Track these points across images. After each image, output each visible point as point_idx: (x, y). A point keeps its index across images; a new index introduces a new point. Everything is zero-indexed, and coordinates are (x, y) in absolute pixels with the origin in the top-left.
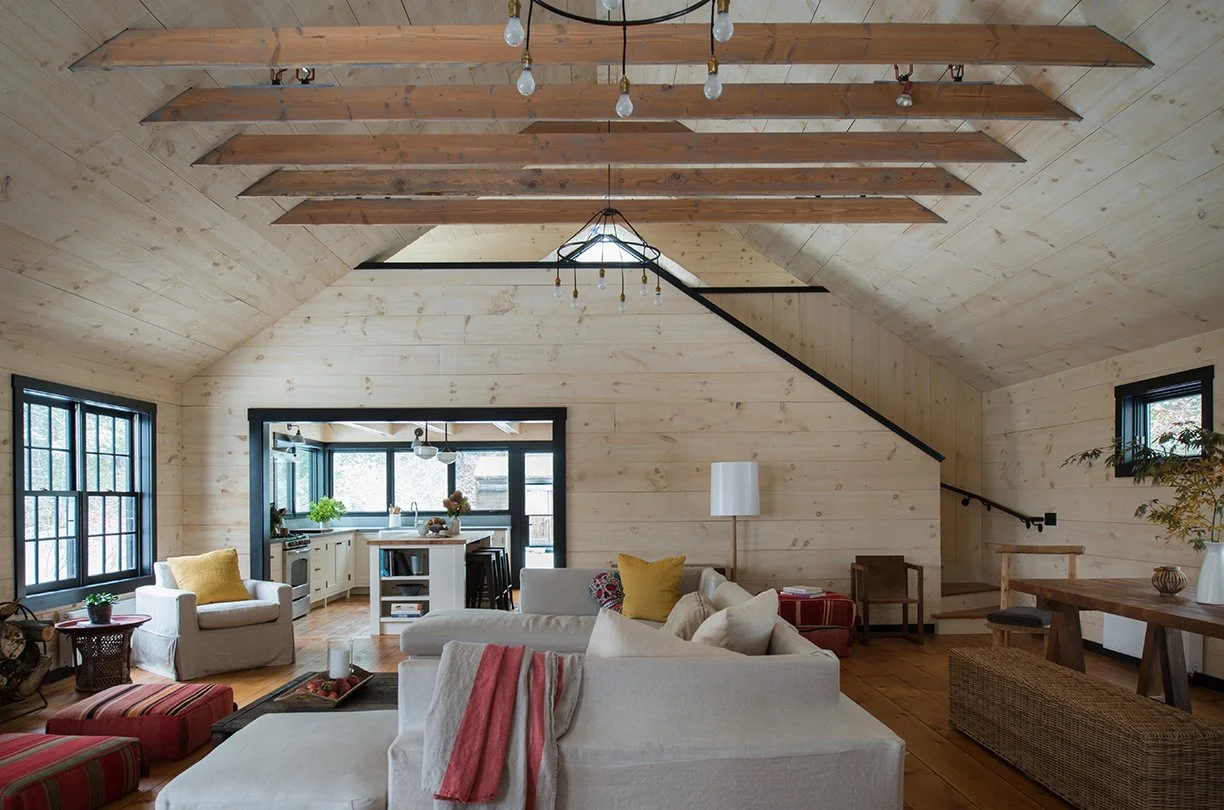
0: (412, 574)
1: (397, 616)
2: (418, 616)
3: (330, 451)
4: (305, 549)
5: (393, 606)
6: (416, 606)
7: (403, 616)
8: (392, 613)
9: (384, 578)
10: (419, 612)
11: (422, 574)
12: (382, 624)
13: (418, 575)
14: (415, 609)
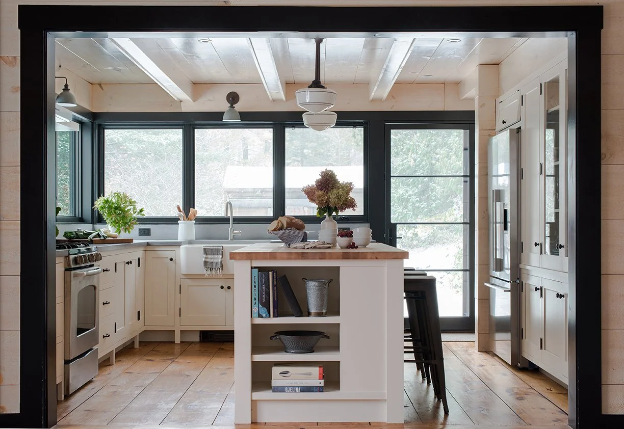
0: (309, 314)
1: (281, 389)
2: (320, 389)
3: (100, 125)
4: (91, 271)
5: (276, 371)
6: (316, 371)
7: (293, 389)
8: (274, 383)
9: (259, 321)
10: (321, 383)
11: (326, 315)
12: (254, 403)
13: (320, 314)
14: (314, 377)
